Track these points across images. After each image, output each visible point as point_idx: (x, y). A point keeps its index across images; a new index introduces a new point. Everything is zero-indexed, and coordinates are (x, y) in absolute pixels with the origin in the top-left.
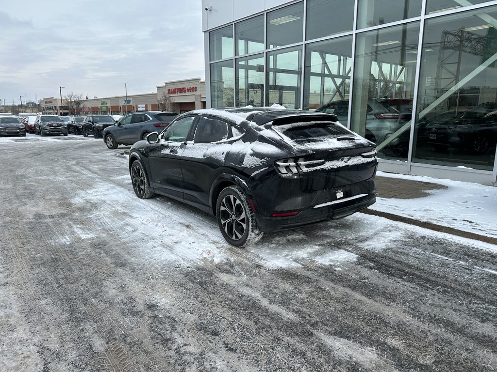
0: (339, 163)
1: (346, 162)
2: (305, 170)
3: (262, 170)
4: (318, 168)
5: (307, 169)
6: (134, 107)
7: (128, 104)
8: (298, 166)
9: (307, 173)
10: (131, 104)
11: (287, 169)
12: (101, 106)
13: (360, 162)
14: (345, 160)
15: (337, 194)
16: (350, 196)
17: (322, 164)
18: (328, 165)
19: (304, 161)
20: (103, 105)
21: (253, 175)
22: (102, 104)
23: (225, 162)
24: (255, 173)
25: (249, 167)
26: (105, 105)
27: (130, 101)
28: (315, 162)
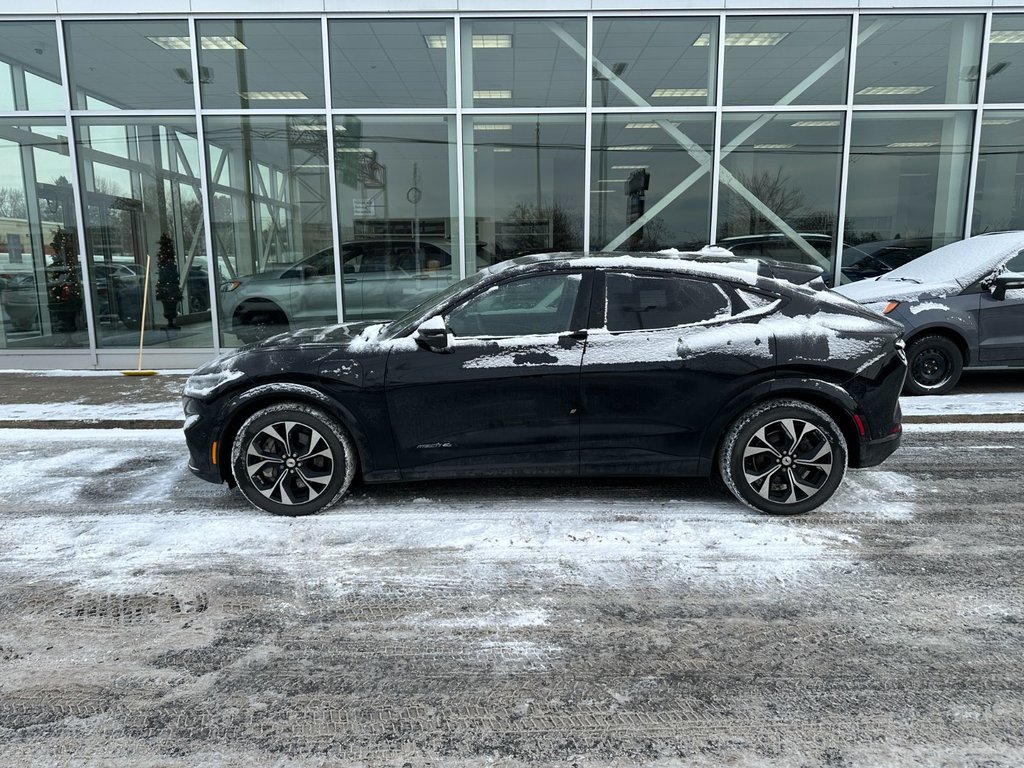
3: (876, 359)
21: (860, 370)
23: (776, 356)
24: (864, 367)
25: (847, 358)
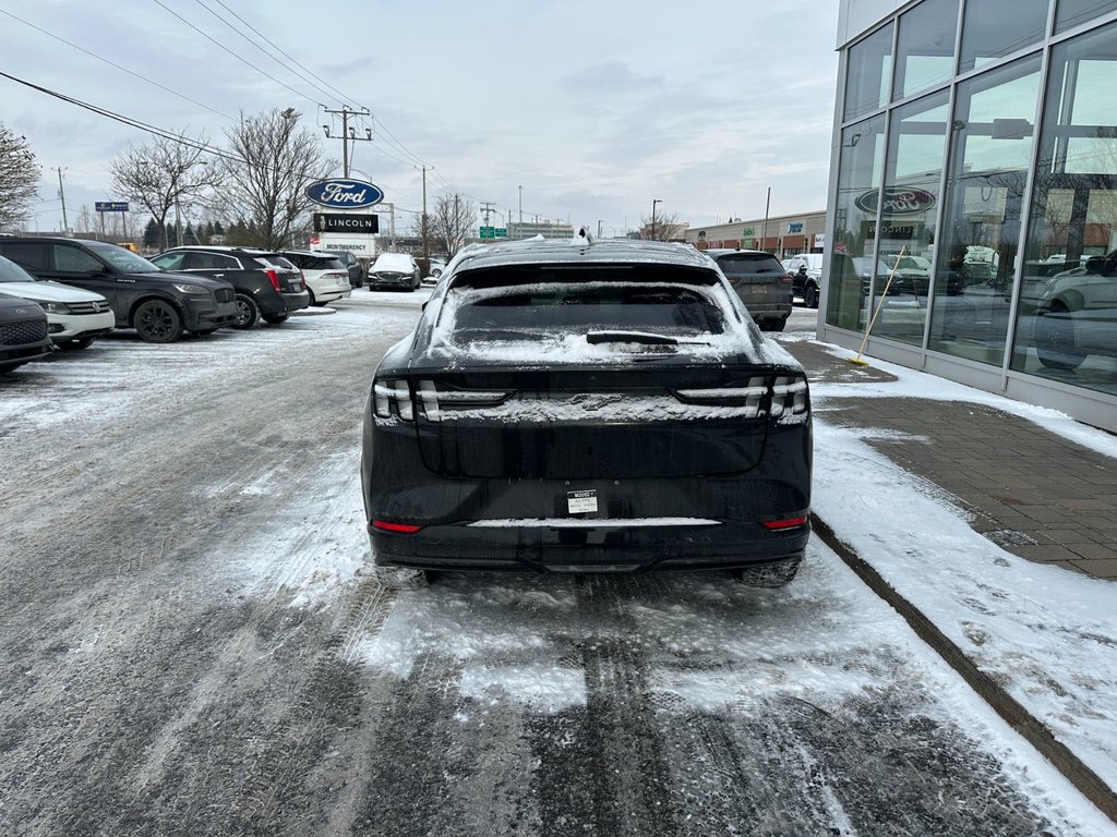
0: (561, 409)
1: (592, 408)
2: (434, 413)
4: (475, 413)
5: (442, 413)
6: (807, 240)
7: (796, 234)
8: (418, 404)
9: (439, 426)
10: (803, 232)
11: (394, 406)
12: (742, 237)
13: (661, 414)
14: (588, 403)
15: (571, 502)
16: (631, 517)
17: (498, 403)
18: (516, 410)
19: (438, 390)
20: (747, 237)
22: (746, 233)
26: (751, 237)
27: (801, 226)
28: (467, 395)
